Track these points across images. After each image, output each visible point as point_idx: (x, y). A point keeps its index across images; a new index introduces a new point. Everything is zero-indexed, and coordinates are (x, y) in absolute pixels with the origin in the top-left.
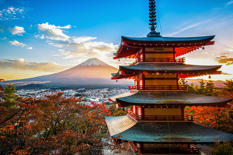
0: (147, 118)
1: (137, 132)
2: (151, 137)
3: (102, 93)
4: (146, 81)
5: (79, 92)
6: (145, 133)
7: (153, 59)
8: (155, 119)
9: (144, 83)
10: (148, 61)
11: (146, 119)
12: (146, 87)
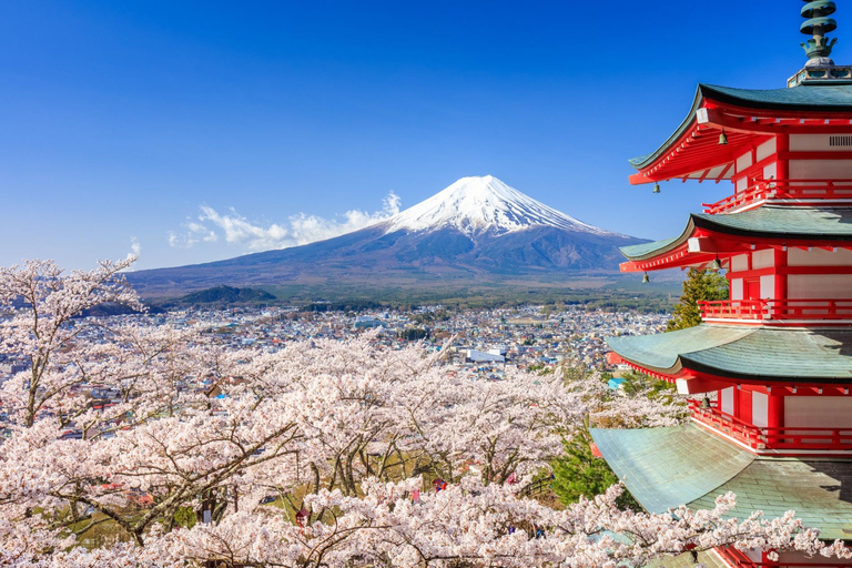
0: (797, 438)
1: (761, 497)
2: (827, 520)
3: (517, 326)
4: (792, 279)
5: (420, 322)
6: (795, 500)
7: (825, 184)
8: (830, 441)
9: (782, 288)
10: (804, 192)
11: (791, 440)
12: (790, 304)
